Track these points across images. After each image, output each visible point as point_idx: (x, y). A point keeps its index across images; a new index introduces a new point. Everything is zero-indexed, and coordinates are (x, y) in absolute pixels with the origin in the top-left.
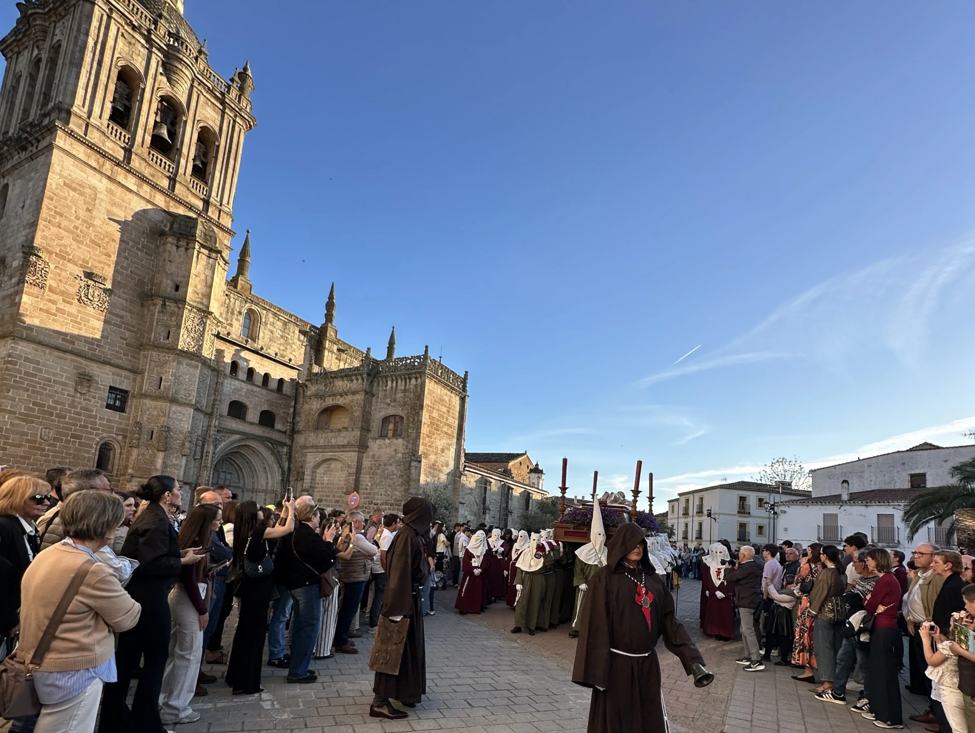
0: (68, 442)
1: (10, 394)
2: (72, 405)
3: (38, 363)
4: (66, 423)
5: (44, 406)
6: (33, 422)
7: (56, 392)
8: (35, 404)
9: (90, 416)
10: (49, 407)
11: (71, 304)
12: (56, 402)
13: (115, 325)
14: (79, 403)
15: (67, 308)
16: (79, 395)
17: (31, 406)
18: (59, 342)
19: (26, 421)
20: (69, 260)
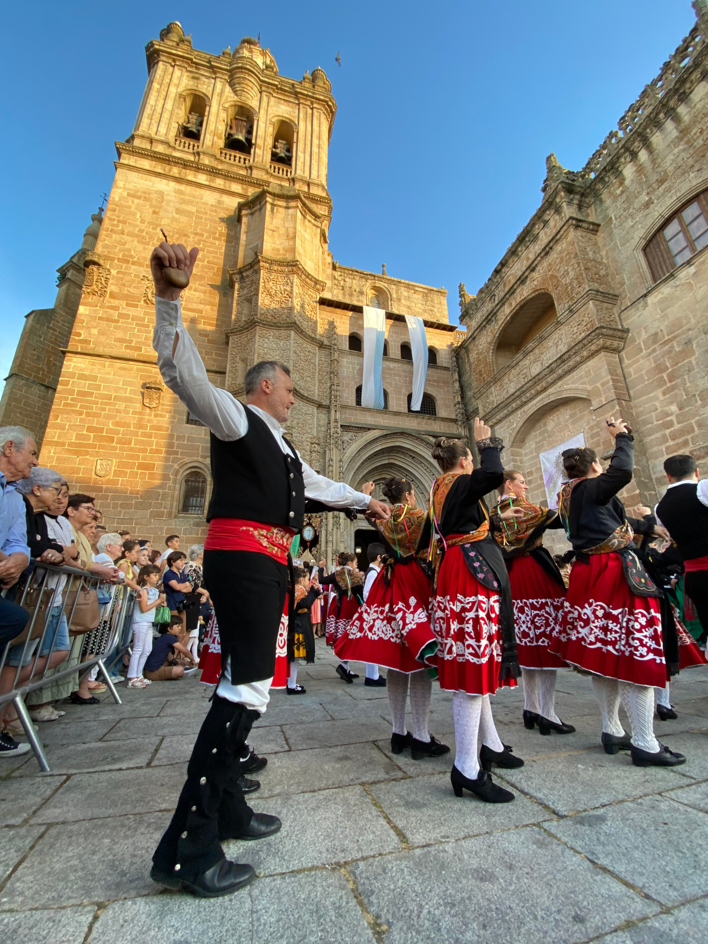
0: (134, 475)
1: (58, 421)
2: (140, 425)
3: (94, 378)
4: (132, 449)
5: (101, 430)
6: (87, 453)
7: (118, 411)
8: (90, 429)
10: (109, 431)
11: (136, 306)
12: (117, 424)
13: (193, 321)
14: (149, 421)
15: (132, 311)
16: (148, 411)
17: (85, 432)
18: (123, 351)
19: (77, 453)
20: (134, 263)
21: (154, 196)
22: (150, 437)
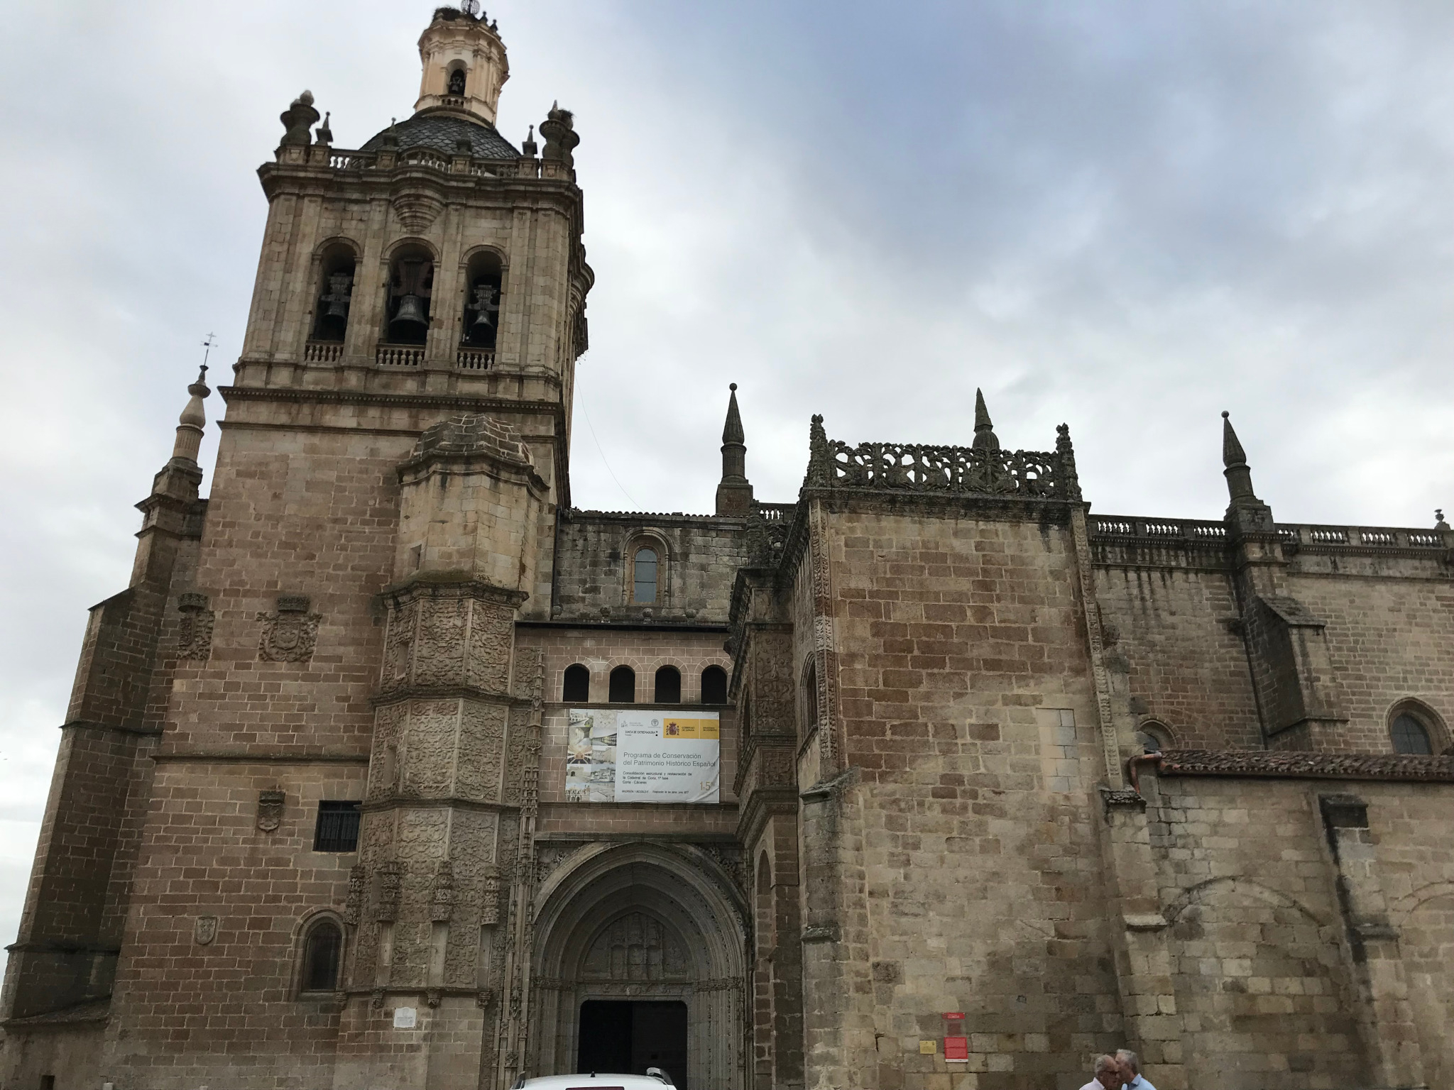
0: (244, 937)
1: (149, 865)
2: (252, 860)
3: (193, 793)
4: (242, 899)
5: (203, 873)
6: (184, 910)
7: (225, 841)
8: (188, 873)
9: (284, 875)
10: (213, 872)
11: (248, 667)
12: (223, 861)
13: (327, 678)
14: (265, 852)
15: (243, 677)
16: (263, 835)
17: (182, 878)
18: (229, 744)
19: (172, 911)
20: (246, 594)
21: (274, 467)
22: (265, 877)
